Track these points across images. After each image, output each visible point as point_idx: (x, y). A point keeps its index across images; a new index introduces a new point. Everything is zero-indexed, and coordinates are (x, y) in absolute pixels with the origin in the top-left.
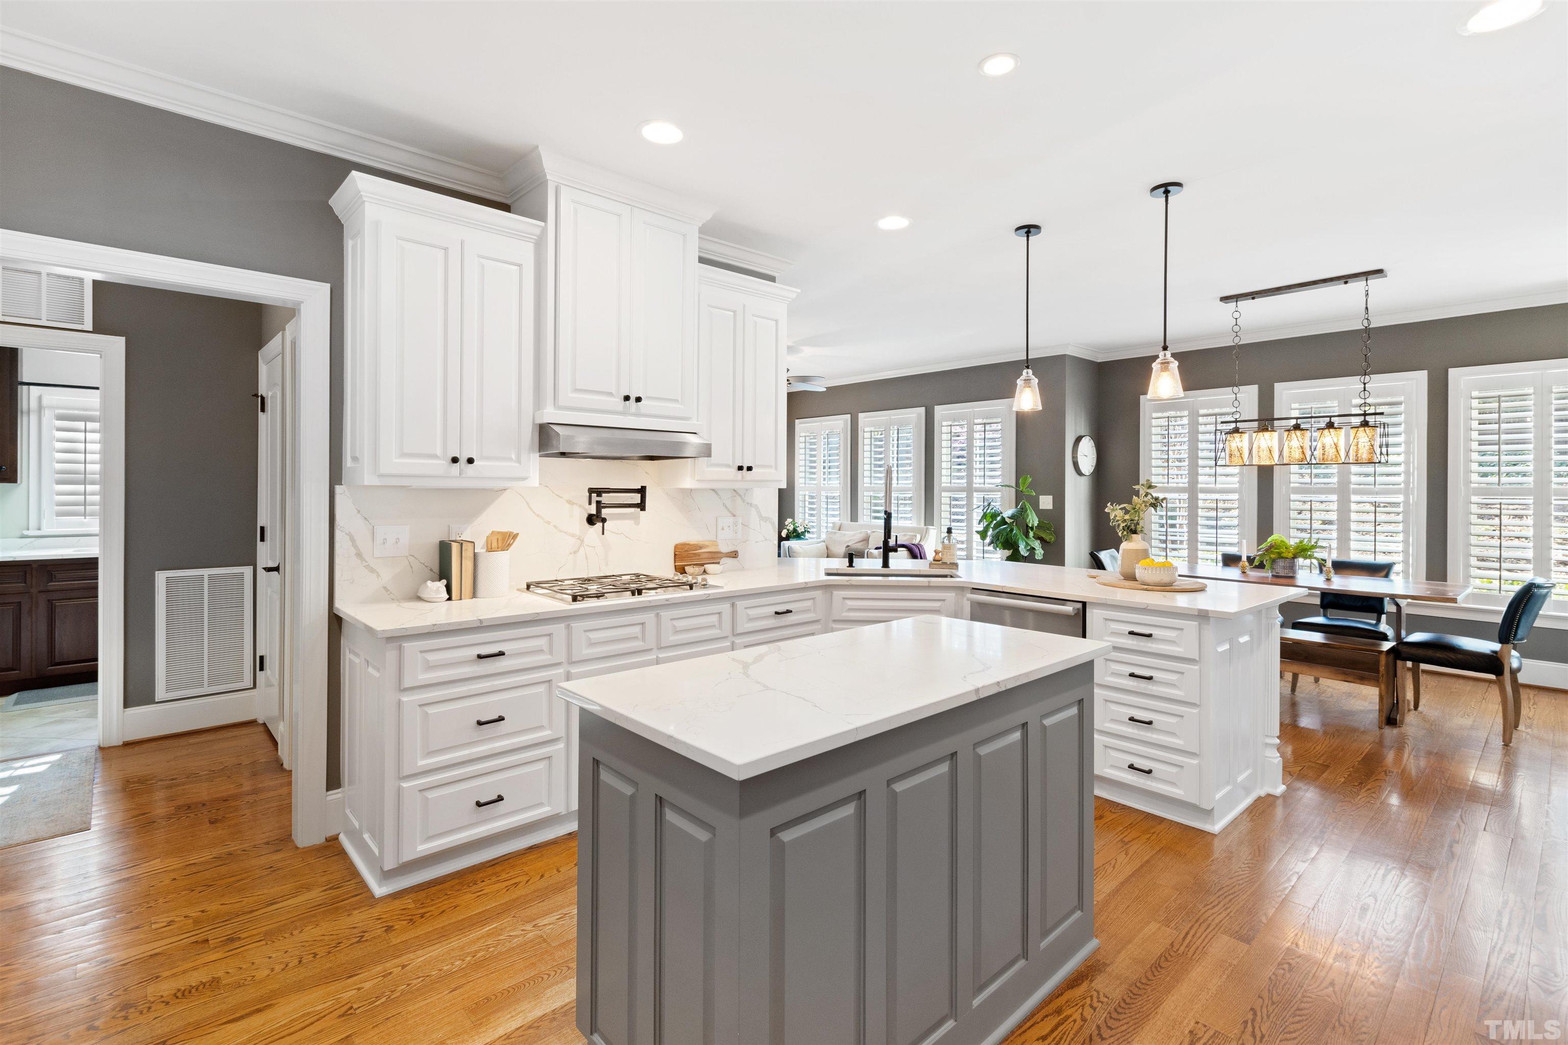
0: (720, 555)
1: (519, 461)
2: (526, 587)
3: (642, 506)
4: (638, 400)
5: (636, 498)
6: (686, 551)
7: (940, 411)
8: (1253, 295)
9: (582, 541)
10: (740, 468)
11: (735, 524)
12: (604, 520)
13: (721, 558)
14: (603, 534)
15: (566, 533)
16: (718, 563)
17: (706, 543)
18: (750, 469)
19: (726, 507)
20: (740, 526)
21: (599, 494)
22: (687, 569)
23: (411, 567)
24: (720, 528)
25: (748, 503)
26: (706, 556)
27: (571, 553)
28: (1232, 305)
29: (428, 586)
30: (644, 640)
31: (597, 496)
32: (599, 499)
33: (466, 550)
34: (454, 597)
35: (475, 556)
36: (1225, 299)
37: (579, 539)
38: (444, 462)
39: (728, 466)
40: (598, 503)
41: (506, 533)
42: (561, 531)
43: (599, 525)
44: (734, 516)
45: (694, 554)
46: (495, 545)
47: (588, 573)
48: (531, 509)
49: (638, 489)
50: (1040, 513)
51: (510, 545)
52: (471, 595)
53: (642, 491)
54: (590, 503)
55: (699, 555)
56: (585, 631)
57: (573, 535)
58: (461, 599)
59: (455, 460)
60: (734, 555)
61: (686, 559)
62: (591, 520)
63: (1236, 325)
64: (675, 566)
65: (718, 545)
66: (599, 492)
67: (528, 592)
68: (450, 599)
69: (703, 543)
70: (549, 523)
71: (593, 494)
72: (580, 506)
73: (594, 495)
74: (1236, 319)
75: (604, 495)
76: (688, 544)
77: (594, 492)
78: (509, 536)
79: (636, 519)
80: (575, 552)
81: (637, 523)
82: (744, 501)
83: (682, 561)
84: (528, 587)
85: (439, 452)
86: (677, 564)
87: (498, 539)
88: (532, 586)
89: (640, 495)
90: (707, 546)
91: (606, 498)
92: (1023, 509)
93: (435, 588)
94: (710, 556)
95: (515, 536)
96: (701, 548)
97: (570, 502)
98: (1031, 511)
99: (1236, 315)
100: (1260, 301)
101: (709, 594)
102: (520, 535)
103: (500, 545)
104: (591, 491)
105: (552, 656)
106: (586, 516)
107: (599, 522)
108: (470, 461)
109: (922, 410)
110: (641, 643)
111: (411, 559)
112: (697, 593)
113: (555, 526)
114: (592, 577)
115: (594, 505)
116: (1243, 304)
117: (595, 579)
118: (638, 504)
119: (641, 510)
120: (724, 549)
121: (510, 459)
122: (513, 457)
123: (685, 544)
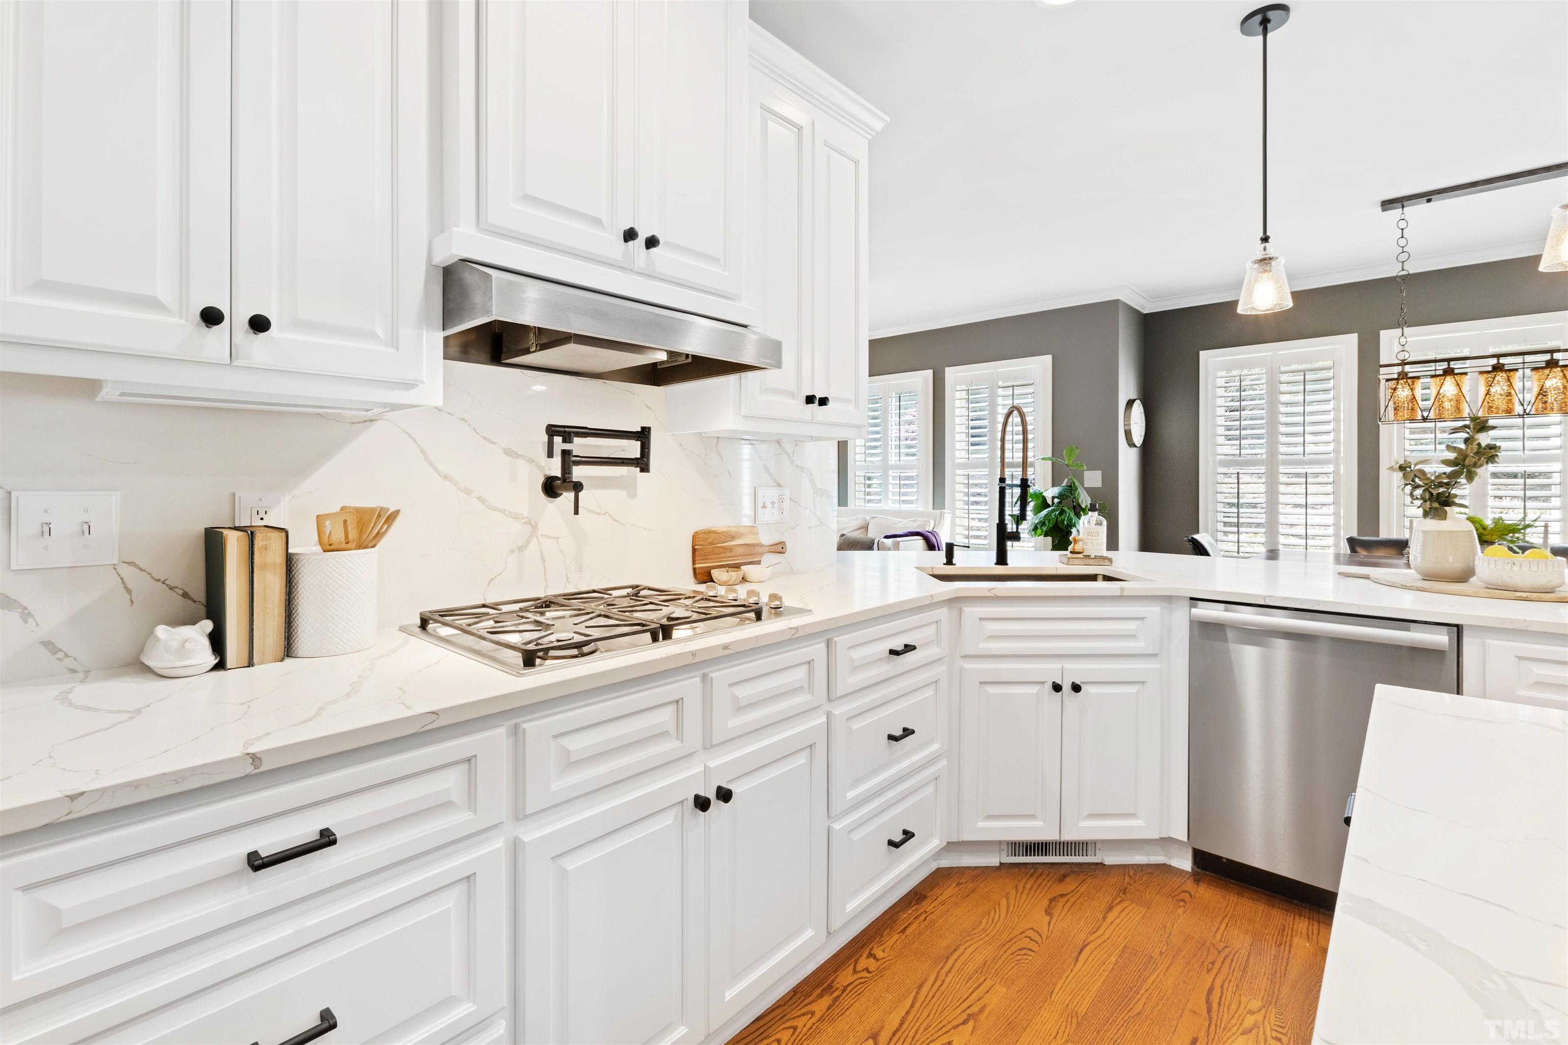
0: (760, 550)
1: (394, 342)
2: (418, 622)
3: (642, 463)
4: (652, 242)
5: (633, 449)
6: (711, 543)
7: (952, 374)
8: (1428, 196)
9: (534, 527)
10: (810, 400)
11: (781, 500)
12: (578, 487)
13: (762, 554)
14: (576, 512)
15: (503, 511)
16: (759, 563)
17: (741, 530)
18: (823, 402)
19: (768, 472)
20: (787, 502)
21: (567, 439)
22: (715, 573)
23: (129, 591)
24: (760, 504)
25: (797, 466)
26: (740, 551)
27: (513, 551)
28: (1396, 213)
29: (158, 640)
30: (679, 735)
31: (564, 441)
32: (567, 446)
33: (266, 548)
34: (230, 660)
35: (290, 562)
36: (1387, 204)
37: (529, 523)
38: (183, 322)
39: (791, 394)
40: (566, 454)
41: (373, 510)
42: (493, 508)
43: (568, 497)
44: (780, 486)
45: (723, 548)
46: (338, 536)
47: (547, 586)
48: (430, 463)
49: (637, 432)
50: (1090, 491)
51: (379, 535)
52: (281, 651)
53: (643, 435)
54: (550, 454)
55: (730, 549)
56: (555, 737)
57: (516, 517)
58: (250, 664)
59: (211, 317)
60: (780, 548)
61: (712, 557)
62: (551, 488)
63: (1402, 237)
64: (694, 569)
65: (757, 534)
66: (567, 433)
67: (423, 636)
68: (220, 665)
69: (735, 530)
70: (468, 492)
71: (555, 438)
72: (531, 461)
73: (558, 440)
74: (1402, 229)
75: (576, 440)
76: (714, 532)
77: (558, 434)
78: (379, 516)
79: (631, 489)
80: (521, 549)
81: (632, 495)
82: (792, 462)
83: (705, 560)
84: (424, 624)
85: (164, 291)
86: (697, 566)
87: (345, 521)
88: (431, 622)
89: (639, 443)
90: (741, 535)
91: (580, 446)
92: (1071, 486)
93: (175, 644)
94: (747, 552)
95: (392, 517)
96: (733, 538)
97: (508, 452)
98: (1082, 490)
99: (1402, 224)
100: (1440, 205)
101: (797, 629)
102: (401, 513)
103: (353, 534)
104: (552, 431)
105: (475, 812)
106: (541, 480)
107: (567, 490)
108: (259, 324)
109: (929, 373)
110: (676, 744)
111: (128, 572)
112: (769, 626)
113: (481, 499)
114: (555, 596)
115: (557, 460)
116: (1413, 211)
117: (561, 600)
118: (637, 459)
119: (642, 470)
120: (766, 539)
121: (372, 336)
122: (380, 332)
123: (709, 532)
